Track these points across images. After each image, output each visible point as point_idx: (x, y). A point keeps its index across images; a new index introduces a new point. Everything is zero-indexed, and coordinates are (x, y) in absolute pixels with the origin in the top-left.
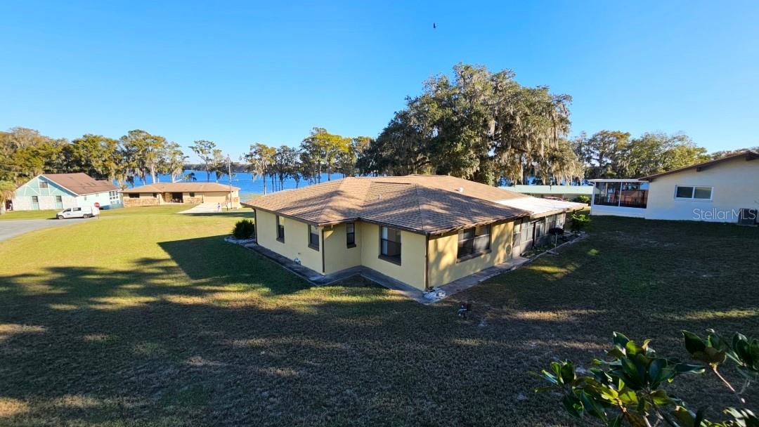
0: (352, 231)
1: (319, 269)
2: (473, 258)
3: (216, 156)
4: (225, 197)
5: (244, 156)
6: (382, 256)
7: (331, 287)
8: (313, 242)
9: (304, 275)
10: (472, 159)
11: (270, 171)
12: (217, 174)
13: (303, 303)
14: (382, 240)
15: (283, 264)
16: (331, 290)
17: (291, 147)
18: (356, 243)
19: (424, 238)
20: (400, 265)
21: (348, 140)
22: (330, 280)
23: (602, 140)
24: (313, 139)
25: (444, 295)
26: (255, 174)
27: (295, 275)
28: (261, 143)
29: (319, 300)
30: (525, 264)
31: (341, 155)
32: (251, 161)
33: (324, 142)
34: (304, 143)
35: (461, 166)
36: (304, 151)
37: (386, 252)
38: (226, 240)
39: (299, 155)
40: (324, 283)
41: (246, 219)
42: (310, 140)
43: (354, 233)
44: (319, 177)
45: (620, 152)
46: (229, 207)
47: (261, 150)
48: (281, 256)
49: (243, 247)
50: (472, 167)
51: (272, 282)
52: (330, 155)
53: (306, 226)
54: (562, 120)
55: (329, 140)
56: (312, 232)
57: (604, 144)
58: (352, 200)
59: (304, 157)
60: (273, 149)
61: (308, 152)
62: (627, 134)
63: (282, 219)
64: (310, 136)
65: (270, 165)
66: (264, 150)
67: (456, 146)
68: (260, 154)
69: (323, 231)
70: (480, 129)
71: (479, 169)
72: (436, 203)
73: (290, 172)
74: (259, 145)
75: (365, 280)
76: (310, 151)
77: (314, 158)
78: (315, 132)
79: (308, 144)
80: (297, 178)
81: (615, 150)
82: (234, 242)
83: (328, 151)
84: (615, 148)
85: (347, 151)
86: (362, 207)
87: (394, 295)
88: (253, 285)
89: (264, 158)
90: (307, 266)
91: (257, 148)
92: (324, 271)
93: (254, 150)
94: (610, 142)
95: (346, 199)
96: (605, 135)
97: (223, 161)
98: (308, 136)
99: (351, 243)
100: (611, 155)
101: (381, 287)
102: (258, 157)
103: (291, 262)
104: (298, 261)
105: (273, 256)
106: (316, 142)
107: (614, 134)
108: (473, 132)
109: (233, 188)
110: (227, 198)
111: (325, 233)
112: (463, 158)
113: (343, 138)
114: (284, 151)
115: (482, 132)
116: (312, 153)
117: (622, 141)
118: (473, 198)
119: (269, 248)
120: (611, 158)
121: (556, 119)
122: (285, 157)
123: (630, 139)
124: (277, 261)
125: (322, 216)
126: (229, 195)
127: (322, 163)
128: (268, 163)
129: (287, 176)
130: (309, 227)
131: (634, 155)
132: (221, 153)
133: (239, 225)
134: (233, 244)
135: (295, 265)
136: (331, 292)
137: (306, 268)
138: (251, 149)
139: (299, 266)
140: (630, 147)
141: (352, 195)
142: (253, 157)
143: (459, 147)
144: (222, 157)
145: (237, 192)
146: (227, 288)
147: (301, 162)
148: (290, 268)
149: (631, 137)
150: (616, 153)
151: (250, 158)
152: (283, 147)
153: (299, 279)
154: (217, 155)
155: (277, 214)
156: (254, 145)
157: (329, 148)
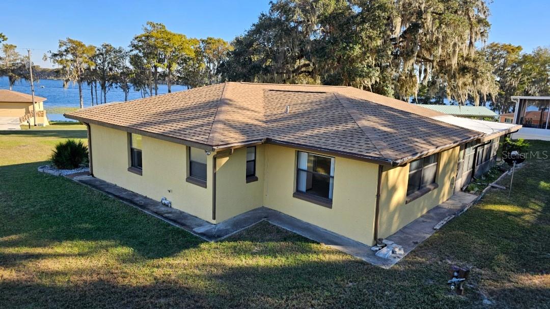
0: (253, 158)
1: (205, 214)
2: (422, 195)
3: (9, 53)
4: (24, 110)
5: (49, 55)
6: (298, 194)
7: (232, 243)
8: (196, 174)
9: (183, 225)
10: (370, 67)
11: (87, 77)
12: (11, 78)
13: (197, 272)
14: (298, 171)
15: (143, 207)
16: (235, 247)
17: (116, 46)
18: (257, 174)
19: (376, 167)
20: (331, 207)
21: (194, 42)
22: (227, 232)
23: (491, 54)
24: (147, 37)
25: (402, 252)
26: (67, 81)
27: (169, 225)
28: (74, 39)
29: (223, 266)
30: (475, 202)
31: (185, 60)
32: (61, 62)
33: (163, 42)
34: (136, 42)
35: (356, 75)
36: (135, 52)
37: (303, 188)
38: (40, 170)
39: (128, 58)
40: (219, 236)
41: (71, 139)
42: (143, 38)
43: (254, 161)
44: (156, 89)
45: (509, 68)
46: (32, 124)
47: (75, 48)
48: (136, 195)
49: (71, 181)
50: (370, 78)
51: (134, 237)
52: (171, 61)
53: (183, 149)
54: (480, 21)
55: (169, 40)
56: (193, 159)
57: (493, 58)
58: (248, 113)
59: (135, 60)
60: (92, 48)
61: (141, 54)
62: (519, 48)
63: (136, 138)
64: (144, 33)
65: (89, 69)
66: (79, 48)
67: (352, 49)
68: (73, 54)
69: (215, 159)
70: (384, 28)
71: (378, 80)
72: (373, 118)
73: (115, 79)
74: (71, 41)
75: (279, 231)
76: (143, 53)
77: (149, 63)
78: (149, 28)
79: (141, 44)
80: (125, 88)
81: (505, 66)
82: (55, 173)
83: (168, 54)
84: (504, 63)
85: (193, 55)
86: (266, 122)
87: (328, 252)
88: (104, 243)
89: (79, 60)
90: (182, 210)
91: (69, 45)
92: (214, 218)
93: (64, 48)
94: (500, 57)
95: (240, 111)
96: (495, 48)
97: (19, 61)
98: (141, 32)
99: (251, 176)
100: (499, 72)
101: (307, 240)
102: (70, 57)
103: (155, 203)
104: (166, 202)
105: (123, 195)
106: (152, 41)
107: (504, 48)
108: (375, 32)
109: (36, 99)
110: (28, 112)
111: (218, 161)
112: (359, 65)
113: (188, 38)
114: (107, 52)
115: (384, 32)
116: (146, 55)
117: (513, 56)
118: (410, 113)
119: (114, 183)
120: (499, 75)
121: (474, 20)
122: (108, 59)
123: (522, 53)
124: (131, 202)
125: (216, 135)
126: (31, 108)
127: (160, 70)
128: (85, 66)
129: (111, 85)
130: (189, 149)
131: (526, 72)
132: (16, 50)
133: (61, 148)
134: (53, 177)
135: (163, 209)
136: (237, 252)
137: (181, 213)
138: (60, 46)
139: (169, 210)
140: (520, 63)
141: (246, 106)
142: (64, 57)
143: (357, 50)
144: (16, 54)
145: (41, 104)
146: (59, 250)
147: (131, 67)
148: (156, 213)
149: (522, 51)
150: (506, 69)
151: (58, 58)
152: (105, 46)
153: (178, 232)
154: (11, 52)
155: (130, 131)
156: (65, 40)
157: (169, 50)
